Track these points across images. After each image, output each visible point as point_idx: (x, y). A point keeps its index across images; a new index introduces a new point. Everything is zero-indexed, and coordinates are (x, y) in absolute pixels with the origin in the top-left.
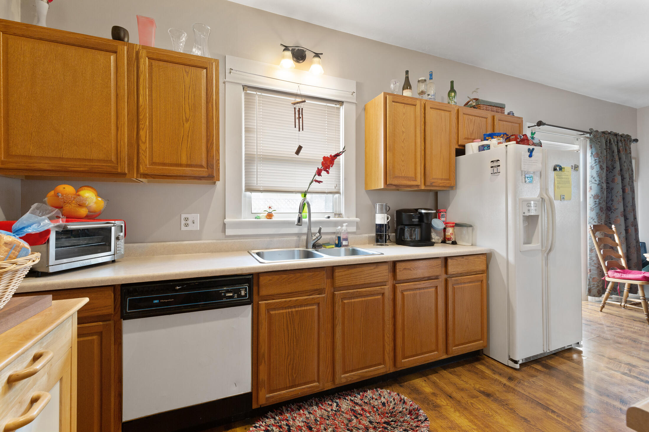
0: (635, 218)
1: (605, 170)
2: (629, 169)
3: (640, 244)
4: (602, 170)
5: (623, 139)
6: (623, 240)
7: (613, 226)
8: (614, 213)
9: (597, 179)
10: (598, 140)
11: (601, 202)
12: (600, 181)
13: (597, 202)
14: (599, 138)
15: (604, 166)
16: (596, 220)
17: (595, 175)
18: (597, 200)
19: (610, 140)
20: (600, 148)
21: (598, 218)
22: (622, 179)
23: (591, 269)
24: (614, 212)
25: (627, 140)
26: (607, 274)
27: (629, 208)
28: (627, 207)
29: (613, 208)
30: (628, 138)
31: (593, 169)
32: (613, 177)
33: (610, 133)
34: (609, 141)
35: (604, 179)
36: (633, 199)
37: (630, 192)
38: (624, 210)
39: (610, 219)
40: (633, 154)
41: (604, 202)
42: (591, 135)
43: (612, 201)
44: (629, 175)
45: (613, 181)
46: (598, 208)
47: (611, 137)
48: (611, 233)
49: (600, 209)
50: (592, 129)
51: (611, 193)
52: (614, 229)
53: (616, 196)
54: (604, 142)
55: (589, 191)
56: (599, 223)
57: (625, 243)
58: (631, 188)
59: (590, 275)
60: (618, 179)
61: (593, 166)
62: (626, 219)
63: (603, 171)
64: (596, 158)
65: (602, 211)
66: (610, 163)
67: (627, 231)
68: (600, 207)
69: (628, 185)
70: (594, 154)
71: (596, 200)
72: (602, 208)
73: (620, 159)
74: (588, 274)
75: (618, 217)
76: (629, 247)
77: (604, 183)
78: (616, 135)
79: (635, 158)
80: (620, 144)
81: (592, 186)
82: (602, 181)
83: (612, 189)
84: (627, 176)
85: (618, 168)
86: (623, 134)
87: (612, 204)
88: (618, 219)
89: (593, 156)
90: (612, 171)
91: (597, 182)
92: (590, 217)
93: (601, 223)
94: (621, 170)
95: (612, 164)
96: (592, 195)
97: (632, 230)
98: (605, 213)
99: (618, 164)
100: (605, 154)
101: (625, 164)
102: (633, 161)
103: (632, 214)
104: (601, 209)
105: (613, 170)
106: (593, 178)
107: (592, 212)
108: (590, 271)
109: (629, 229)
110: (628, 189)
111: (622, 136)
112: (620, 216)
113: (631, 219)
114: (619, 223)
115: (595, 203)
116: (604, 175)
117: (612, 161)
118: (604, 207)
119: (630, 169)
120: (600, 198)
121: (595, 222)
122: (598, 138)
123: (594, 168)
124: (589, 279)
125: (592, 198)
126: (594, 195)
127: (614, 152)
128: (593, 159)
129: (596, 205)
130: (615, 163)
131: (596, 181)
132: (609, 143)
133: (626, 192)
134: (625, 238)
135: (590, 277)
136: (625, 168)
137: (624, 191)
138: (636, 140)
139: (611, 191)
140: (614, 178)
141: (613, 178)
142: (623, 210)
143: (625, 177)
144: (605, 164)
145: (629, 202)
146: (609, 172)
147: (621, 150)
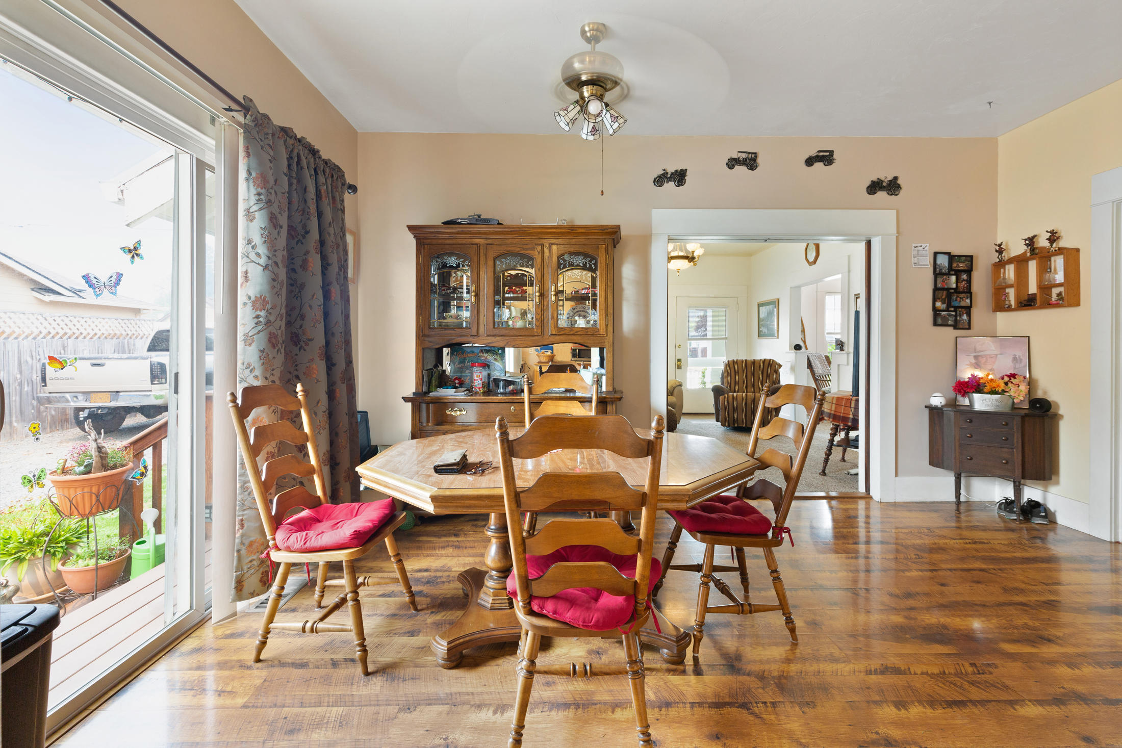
0: (349, 362)
1: (284, 232)
2: (338, 246)
3: (359, 416)
4: (275, 226)
5: (328, 170)
6: (322, 418)
7: (299, 387)
8: (305, 350)
9: (262, 250)
10: (267, 141)
11: (272, 318)
12: (269, 257)
13: (261, 319)
14: (270, 137)
15: (283, 220)
16: (257, 372)
17: (257, 239)
18: (263, 313)
19: (299, 156)
20: (272, 165)
21: (263, 364)
22: (322, 266)
23: (244, 518)
24: (305, 347)
25: (337, 179)
26: (274, 539)
27: (338, 339)
28: (333, 334)
29: (304, 338)
30: (339, 173)
31: (251, 221)
32: (305, 255)
33: (299, 140)
34: (296, 159)
35: (281, 254)
36: (347, 317)
37: (338, 300)
38: (328, 343)
39: (297, 365)
40: (349, 222)
41: (281, 320)
42: (248, 117)
43: (303, 317)
44: (339, 260)
45: (304, 265)
46: (263, 336)
47: (304, 154)
48: (292, 408)
49: (270, 340)
50: (251, 100)
51: (299, 298)
52: (300, 395)
53: (310, 307)
54: (285, 156)
55: (241, 285)
56: (266, 378)
57: (327, 426)
58: (341, 290)
59: (242, 536)
60: (315, 261)
61: (251, 210)
62: (330, 365)
63: (279, 233)
64: (259, 190)
65: (274, 346)
66: (297, 217)
67: (331, 394)
68: (270, 334)
69: (335, 283)
70: (254, 174)
71: (258, 313)
72: (276, 337)
73: (320, 215)
74: (238, 535)
75: (312, 360)
76: (337, 434)
77: (280, 265)
78: (314, 152)
79: (352, 233)
80: (322, 179)
81: (249, 271)
82: (275, 259)
83: (302, 286)
84: (333, 259)
85: (315, 235)
86: (329, 160)
87: (301, 326)
88: (314, 366)
89: (251, 181)
90: (303, 241)
91: (263, 261)
92: (243, 364)
93: (272, 378)
94: (322, 243)
95: (303, 222)
96: (250, 298)
97: (341, 391)
98: (283, 351)
99: (315, 220)
100: (287, 190)
101: (331, 231)
102: (349, 239)
103: (342, 353)
104: (272, 340)
105: (304, 237)
106: (253, 247)
107: (248, 348)
108: (242, 526)
109: (337, 390)
110: (335, 290)
111: (326, 162)
112: (317, 359)
113: (341, 365)
114: (315, 376)
115: (256, 320)
116: (282, 241)
117: (302, 215)
118: (279, 332)
119: (341, 247)
120: (269, 306)
121: (256, 377)
122: (267, 134)
123: (254, 218)
124: (238, 551)
125: (249, 305)
126: (253, 298)
127: (308, 189)
128: (253, 191)
129: (260, 328)
130: (309, 219)
131: (258, 255)
132: (294, 162)
133: (333, 298)
134: (327, 413)
135: (242, 543)
136: (330, 239)
137: (327, 295)
138: (353, 188)
139: (300, 292)
140: (306, 259)
141: (304, 258)
142: (324, 344)
143: (330, 262)
144: (286, 215)
145: (337, 322)
146: (297, 244)
147: (323, 191)
